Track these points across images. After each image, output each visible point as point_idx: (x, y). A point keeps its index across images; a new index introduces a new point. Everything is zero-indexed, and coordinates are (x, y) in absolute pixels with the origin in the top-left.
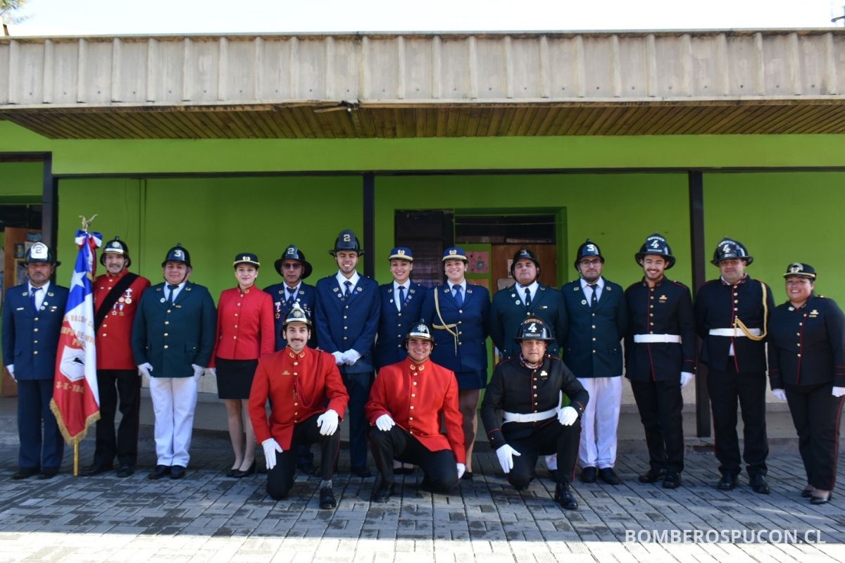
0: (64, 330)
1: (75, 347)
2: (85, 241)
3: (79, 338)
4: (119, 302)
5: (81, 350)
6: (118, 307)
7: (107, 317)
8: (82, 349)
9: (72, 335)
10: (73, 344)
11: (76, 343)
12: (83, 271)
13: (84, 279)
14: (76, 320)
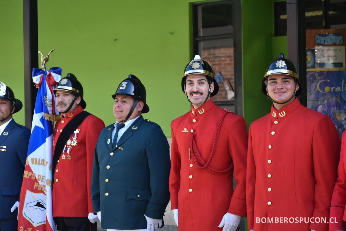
0: (26, 174)
1: (36, 191)
2: (43, 79)
3: (40, 182)
4: (67, 145)
5: (42, 194)
6: (66, 151)
7: (58, 161)
8: (44, 193)
9: (33, 178)
10: (35, 188)
11: (37, 188)
12: (42, 111)
13: (42, 120)
14: (36, 163)
